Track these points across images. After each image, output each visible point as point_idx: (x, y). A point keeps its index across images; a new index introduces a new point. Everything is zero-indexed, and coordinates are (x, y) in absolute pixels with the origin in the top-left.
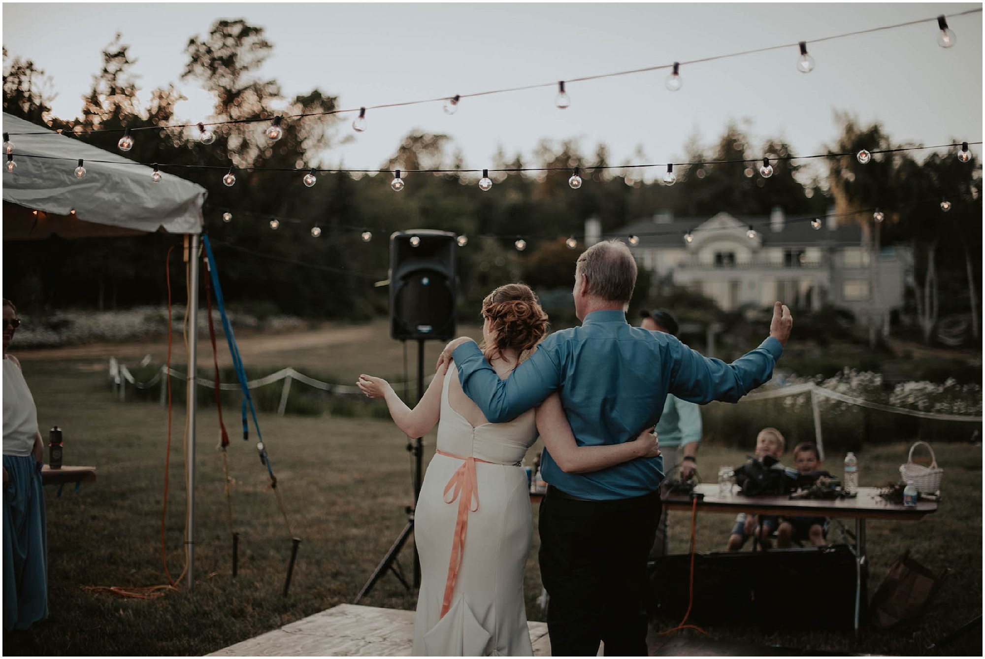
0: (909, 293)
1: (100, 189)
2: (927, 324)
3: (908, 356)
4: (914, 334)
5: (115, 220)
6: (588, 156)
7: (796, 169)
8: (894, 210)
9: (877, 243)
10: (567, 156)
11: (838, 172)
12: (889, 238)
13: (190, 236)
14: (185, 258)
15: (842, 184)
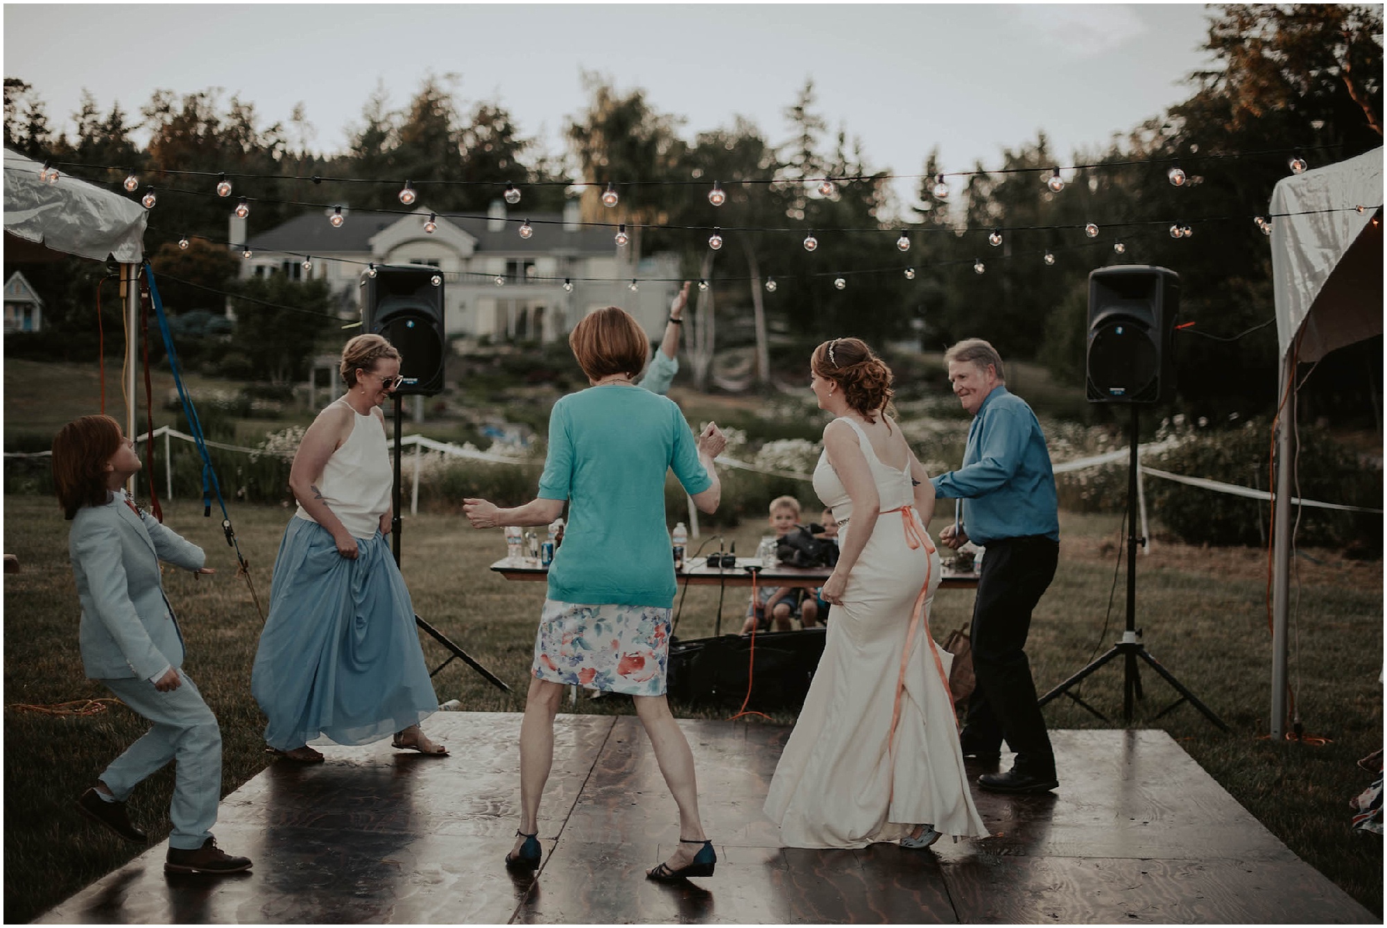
1: (63, 210)
2: (700, 362)
5: (75, 248)
7: (518, 146)
8: (661, 208)
9: (636, 253)
10: (191, 116)
11: (586, 154)
12: (649, 246)
13: (129, 265)
14: (123, 292)
15: (592, 171)
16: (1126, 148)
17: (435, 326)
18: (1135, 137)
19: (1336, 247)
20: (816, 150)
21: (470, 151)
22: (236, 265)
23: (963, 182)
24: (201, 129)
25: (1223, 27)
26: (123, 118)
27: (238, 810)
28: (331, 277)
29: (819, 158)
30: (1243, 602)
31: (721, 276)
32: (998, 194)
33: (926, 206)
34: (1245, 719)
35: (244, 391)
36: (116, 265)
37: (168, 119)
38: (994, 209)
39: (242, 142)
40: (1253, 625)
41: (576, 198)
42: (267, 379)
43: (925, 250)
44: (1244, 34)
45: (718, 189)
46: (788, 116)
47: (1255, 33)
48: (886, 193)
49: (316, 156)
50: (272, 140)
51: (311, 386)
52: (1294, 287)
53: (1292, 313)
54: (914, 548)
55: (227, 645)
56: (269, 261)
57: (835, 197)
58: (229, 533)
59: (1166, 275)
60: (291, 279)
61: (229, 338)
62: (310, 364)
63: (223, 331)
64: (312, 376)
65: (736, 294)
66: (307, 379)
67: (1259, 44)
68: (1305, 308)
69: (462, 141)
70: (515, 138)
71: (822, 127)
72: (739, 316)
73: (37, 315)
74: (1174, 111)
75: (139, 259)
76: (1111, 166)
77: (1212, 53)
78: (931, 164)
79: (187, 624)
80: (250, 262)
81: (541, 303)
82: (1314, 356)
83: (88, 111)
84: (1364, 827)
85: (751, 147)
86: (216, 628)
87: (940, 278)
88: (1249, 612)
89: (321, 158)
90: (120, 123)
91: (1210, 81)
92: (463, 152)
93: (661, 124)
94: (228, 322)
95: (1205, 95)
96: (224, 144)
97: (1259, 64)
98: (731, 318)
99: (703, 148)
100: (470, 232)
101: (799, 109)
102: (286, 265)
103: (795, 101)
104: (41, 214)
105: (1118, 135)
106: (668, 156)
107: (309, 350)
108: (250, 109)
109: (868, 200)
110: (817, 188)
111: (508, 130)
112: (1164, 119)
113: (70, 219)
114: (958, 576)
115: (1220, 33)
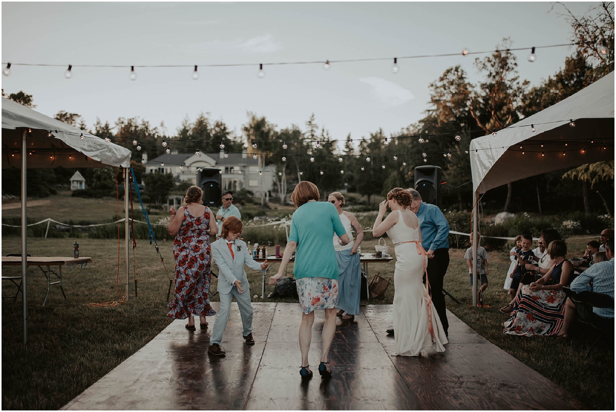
0: (275, 184)
1: (107, 151)
2: (282, 196)
3: (276, 209)
4: (277, 200)
5: (110, 163)
6: (139, 123)
7: (228, 133)
8: (271, 151)
9: (264, 164)
10: (130, 125)
11: (249, 136)
12: (268, 162)
13: (126, 168)
14: (124, 177)
15: (250, 141)
16: (405, 132)
17: (219, 186)
18: (408, 129)
19: (493, 159)
20: (315, 134)
21: (214, 135)
22: (144, 169)
23: (359, 143)
24: (133, 129)
25: (434, 97)
26: (109, 126)
27: (166, 335)
28: (173, 173)
29: (316, 136)
30: (455, 265)
31: (288, 171)
32: (369, 146)
33: (347, 150)
34: (464, 300)
35: (147, 206)
36: (121, 168)
37: (123, 126)
38: (368, 150)
39: (145, 132)
40: (459, 272)
41: (246, 149)
42: (155, 203)
43: (347, 163)
44: (441, 99)
45: (285, 144)
46: (307, 124)
47: (444, 98)
48: (336, 147)
49: (167, 137)
50: (154, 132)
51: (167, 205)
52: (478, 171)
53: (478, 179)
54: (420, 254)
55: (154, 283)
56: (154, 168)
57: (321, 147)
58: (157, 249)
59: (438, 168)
60: (161, 173)
61: (143, 191)
62: (168, 198)
63: (141, 189)
64: (168, 202)
65: (293, 176)
66: (166, 203)
67: (445, 101)
68: (483, 177)
69: (211, 132)
70: (227, 131)
71: (317, 127)
72: (294, 183)
73: (84, 184)
74: (420, 122)
75: (129, 166)
76: (402, 138)
77: (432, 104)
78: (349, 137)
79: (140, 277)
80: (148, 169)
81: (236, 179)
82: (484, 192)
83: (98, 123)
84: (507, 333)
85: (297, 133)
86: (149, 278)
87: (352, 171)
88: (457, 268)
89: (169, 137)
90: (108, 127)
91: (431, 112)
92: (212, 135)
93: (270, 127)
94: (142, 186)
95: (430, 117)
96: (140, 133)
97: (445, 107)
98: (291, 183)
99: (282, 134)
100: (214, 159)
101: (310, 122)
102: (159, 169)
103: (309, 120)
104: (100, 153)
105: (403, 129)
106: (273, 136)
107: (167, 194)
108: (148, 123)
109: (330, 148)
110: (315, 145)
111: (225, 129)
112: (418, 124)
113: (109, 154)
114: (377, 259)
115: (434, 99)
